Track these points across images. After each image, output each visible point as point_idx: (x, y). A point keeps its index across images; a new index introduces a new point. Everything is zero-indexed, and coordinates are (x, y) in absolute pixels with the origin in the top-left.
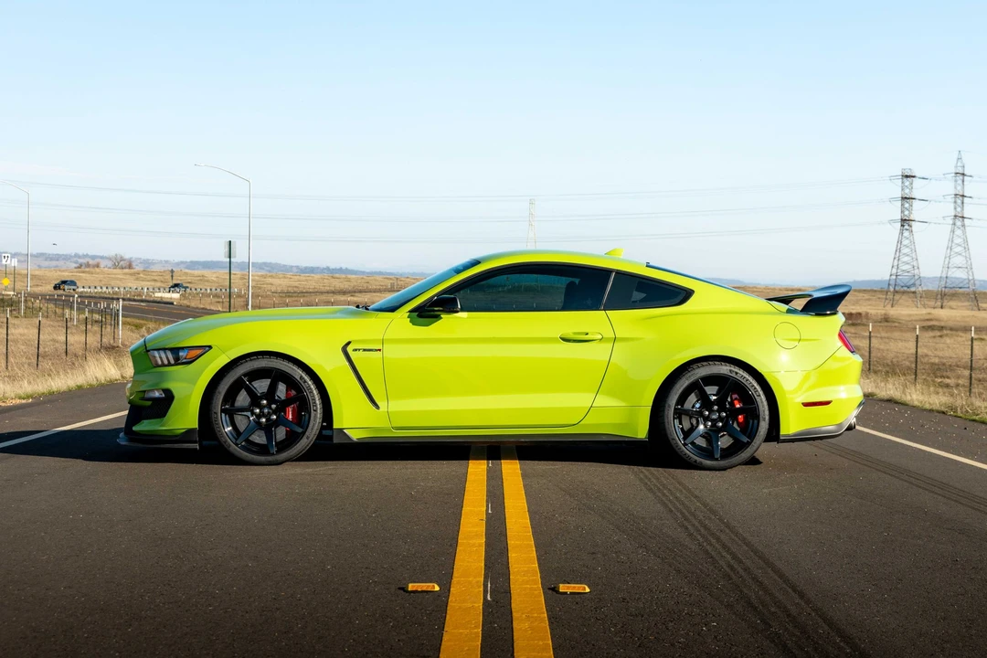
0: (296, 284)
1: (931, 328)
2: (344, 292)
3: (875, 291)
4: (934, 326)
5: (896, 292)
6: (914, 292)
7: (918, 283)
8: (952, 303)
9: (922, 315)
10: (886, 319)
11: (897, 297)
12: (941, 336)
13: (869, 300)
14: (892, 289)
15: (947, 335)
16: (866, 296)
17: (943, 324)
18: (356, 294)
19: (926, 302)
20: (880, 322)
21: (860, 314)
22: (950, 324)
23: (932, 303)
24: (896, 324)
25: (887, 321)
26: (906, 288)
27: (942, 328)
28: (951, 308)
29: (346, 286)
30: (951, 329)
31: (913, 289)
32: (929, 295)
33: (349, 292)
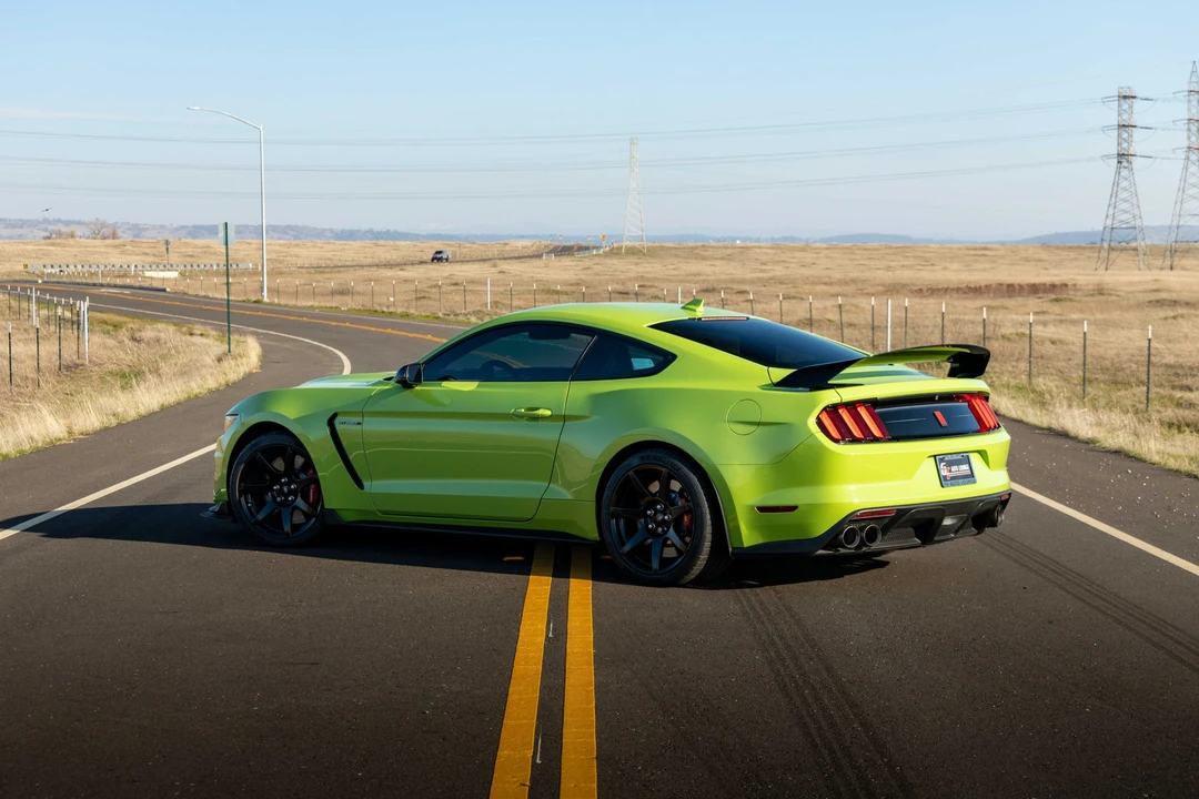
0: (329, 255)
1: (1160, 303)
2: (389, 265)
3: (1084, 248)
4: (1164, 300)
5: (1111, 249)
6: (1135, 249)
7: (1140, 237)
8: (1185, 262)
9: (1147, 282)
10: (1100, 291)
11: (1114, 255)
12: (1174, 318)
13: (1076, 259)
14: (1106, 245)
15: (1182, 316)
16: (1072, 255)
17: (1174, 296)
18: (407, 267)
19: (1151, 262)
20: (1092, 295)
21: (1066, 285)
22: (1186, 296)
23: (1159, 262)
24: (1114, 298)
25: (1102, 294)
26: (1124, 244)
27: (1175, 303)
28: (1184, 269)
29: (395, 257)
30: (1187, 304)
31: (1133, 244)
32: (1154, 251)
33: (398, 265)
